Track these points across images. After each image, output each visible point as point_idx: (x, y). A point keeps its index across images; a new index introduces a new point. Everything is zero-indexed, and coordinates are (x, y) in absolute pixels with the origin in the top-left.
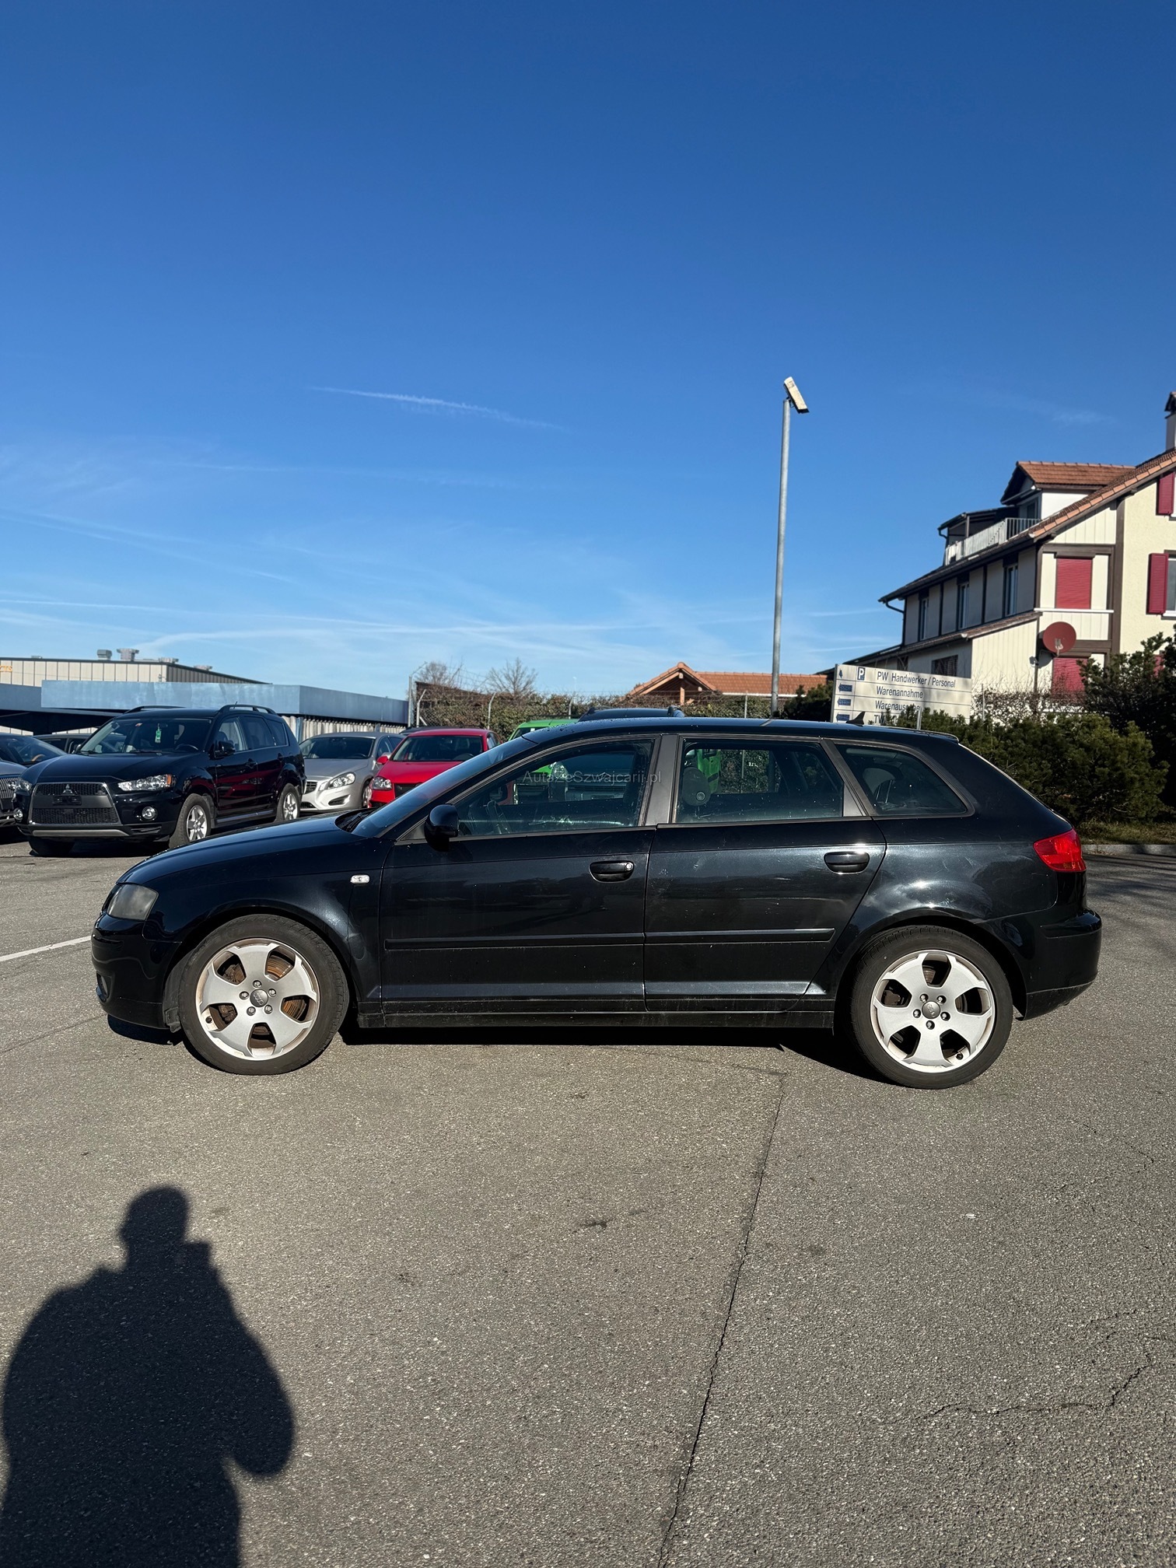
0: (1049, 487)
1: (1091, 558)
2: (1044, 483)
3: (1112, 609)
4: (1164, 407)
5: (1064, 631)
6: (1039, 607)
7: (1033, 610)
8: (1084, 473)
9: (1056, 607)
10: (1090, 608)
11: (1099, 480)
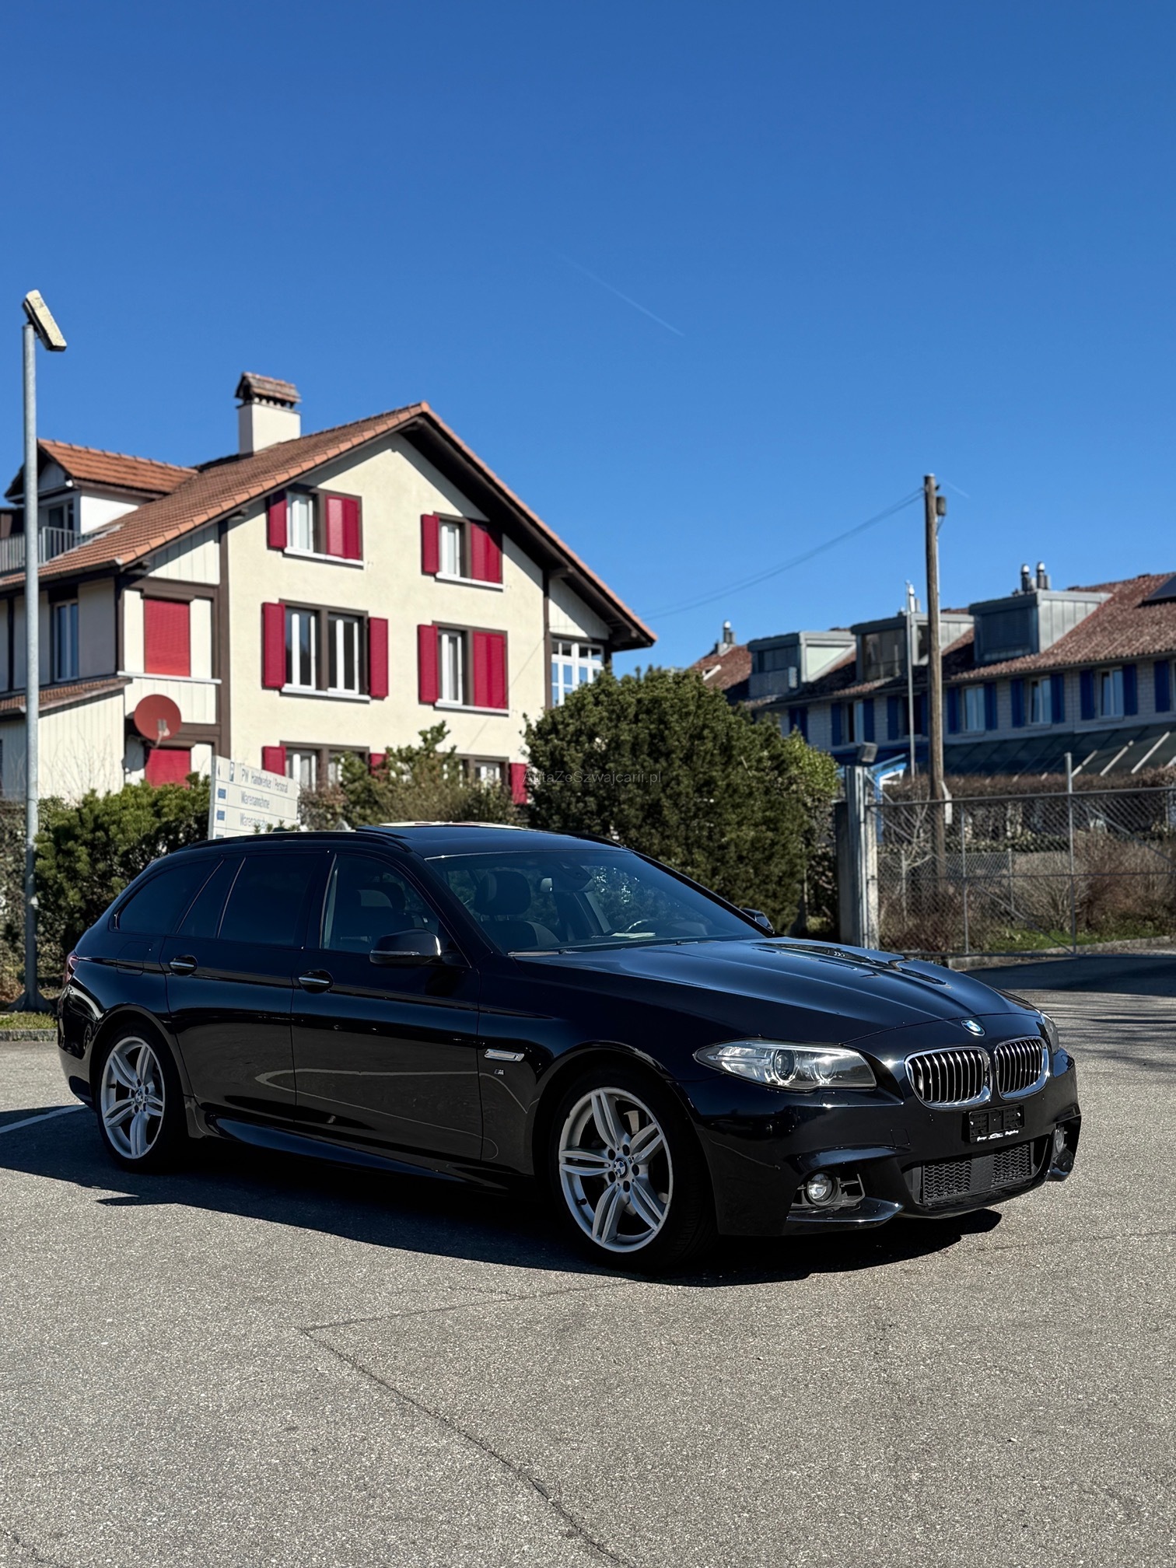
0: (91, 485)
1: (187, 603)
2: (85, 480)
3: (219, 678)
4: (234, 391)
5: (160, 707)
6: (123, 670)
7: (115, 675)
8: (134, 471)
9: (145, 672)
10: (189, 675)
11: (157, 482)
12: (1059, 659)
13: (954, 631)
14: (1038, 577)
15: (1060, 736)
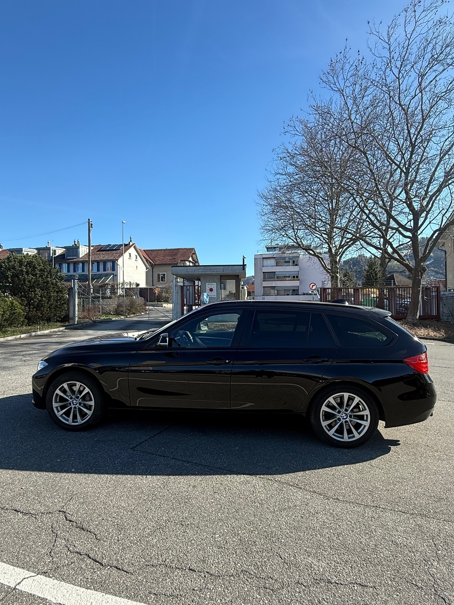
12: (84, 259)
13: (59, 252)
14: (78, 243)
15: (84, 275)
